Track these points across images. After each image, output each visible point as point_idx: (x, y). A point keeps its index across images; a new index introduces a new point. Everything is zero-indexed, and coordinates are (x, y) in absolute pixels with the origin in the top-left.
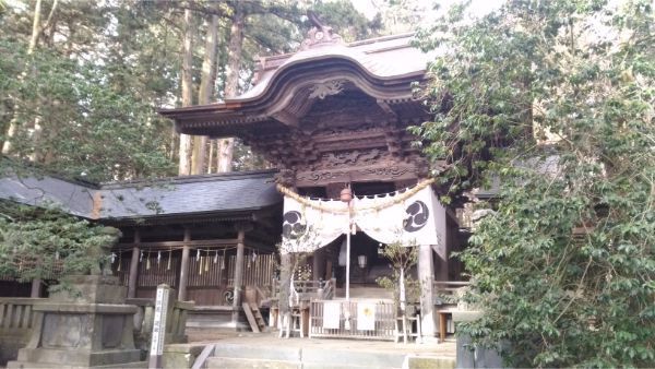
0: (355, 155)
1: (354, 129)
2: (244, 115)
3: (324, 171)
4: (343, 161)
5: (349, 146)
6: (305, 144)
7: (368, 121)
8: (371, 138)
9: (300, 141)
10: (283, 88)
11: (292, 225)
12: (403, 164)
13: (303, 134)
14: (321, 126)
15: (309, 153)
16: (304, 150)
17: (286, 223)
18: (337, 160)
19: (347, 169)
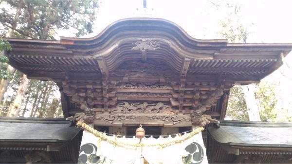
0: (145, 104)
1: (150, 85)
2: (72, 55)
3: (120, 115)
4: (136, 109)
5: (141, 98)
6: (110, 91)
7: (162, 80)
8: (160, 94)
9: (107, 88)
10: (112, 38)
11: (88, 155)
12: (181, 115)
13: (110, 83)
14: (126, 79)
15: (110, 99)
16: (108, 95)
17: (83, 153)
18: (131, 107)
19: (137, 114)
